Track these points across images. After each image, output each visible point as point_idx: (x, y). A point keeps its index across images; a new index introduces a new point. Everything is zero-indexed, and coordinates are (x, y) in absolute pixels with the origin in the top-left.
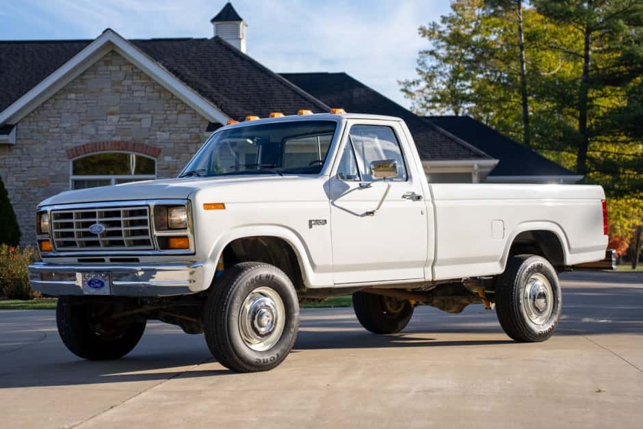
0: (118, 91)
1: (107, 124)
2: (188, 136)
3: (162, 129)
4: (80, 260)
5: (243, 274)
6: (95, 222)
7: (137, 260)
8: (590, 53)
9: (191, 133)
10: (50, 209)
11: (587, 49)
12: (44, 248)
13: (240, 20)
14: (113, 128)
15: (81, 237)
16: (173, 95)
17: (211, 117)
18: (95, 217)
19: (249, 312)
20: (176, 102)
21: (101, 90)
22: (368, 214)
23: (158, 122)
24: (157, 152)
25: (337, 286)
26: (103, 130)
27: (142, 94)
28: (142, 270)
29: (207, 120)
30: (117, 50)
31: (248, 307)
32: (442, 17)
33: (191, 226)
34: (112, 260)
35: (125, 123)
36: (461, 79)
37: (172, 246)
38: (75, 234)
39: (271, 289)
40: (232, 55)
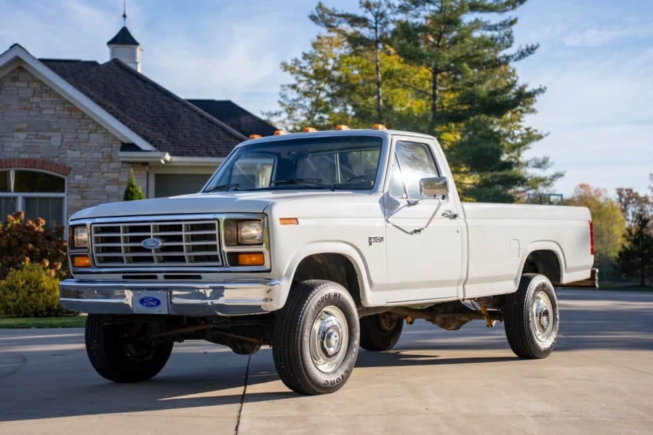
0: (25, 108)
1: (13, 142)
2: (100, 155)
3: (72, 148)
4: (124, 277)
5: (314, 292)
6: (150, 237)
7: (199, 277)
8: (437, 92)
9: (103, 152)
10: (90, 222)
11: (434, 88)
12: (77, 264)
13: (137, 44)
14: (21, 145)
15: (128, 253)
16: (84, 114)
17: (124, 137)
18: (149, 231)
19: (319, 333)
20: (88, 121)
21: (7, 106)
22: (416, 231)
23: (68, 140)
24: (68, 170)
25: (389, 305)
26: (10, 147)
27: (52, 112)
28: (211, 288)
29: (120, 140)
30: (25, 67)
31: (317, 326)
32: (303, 53)
33: (267, 241)
34: (166, 277)
35: (32, 140)
36: (321, 111)
37: (241, 262)
38: (122, 248)
39: (337, 308)
40: (134, 78)
